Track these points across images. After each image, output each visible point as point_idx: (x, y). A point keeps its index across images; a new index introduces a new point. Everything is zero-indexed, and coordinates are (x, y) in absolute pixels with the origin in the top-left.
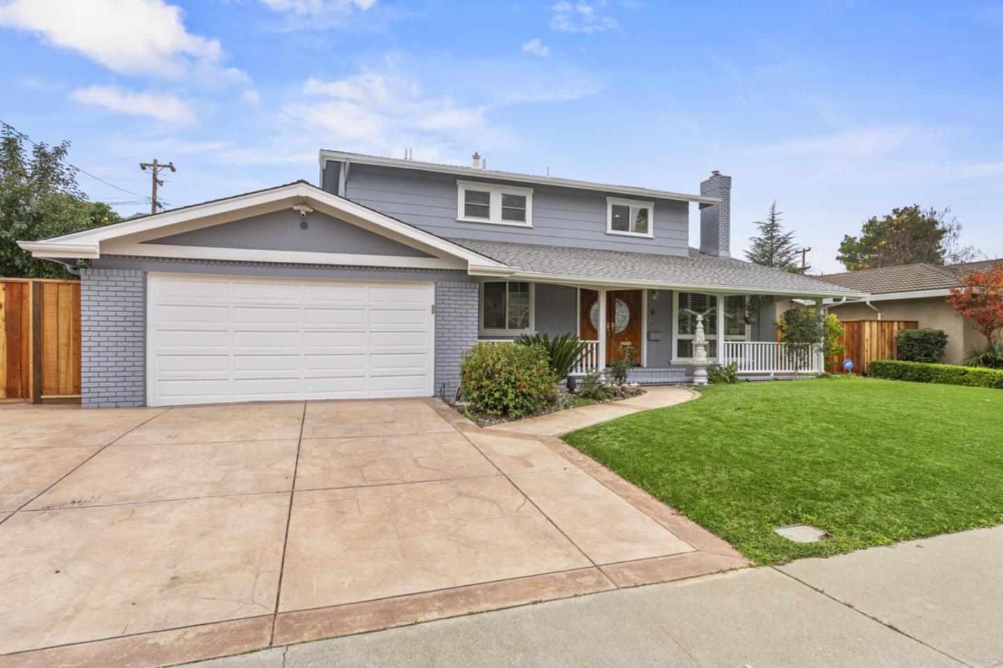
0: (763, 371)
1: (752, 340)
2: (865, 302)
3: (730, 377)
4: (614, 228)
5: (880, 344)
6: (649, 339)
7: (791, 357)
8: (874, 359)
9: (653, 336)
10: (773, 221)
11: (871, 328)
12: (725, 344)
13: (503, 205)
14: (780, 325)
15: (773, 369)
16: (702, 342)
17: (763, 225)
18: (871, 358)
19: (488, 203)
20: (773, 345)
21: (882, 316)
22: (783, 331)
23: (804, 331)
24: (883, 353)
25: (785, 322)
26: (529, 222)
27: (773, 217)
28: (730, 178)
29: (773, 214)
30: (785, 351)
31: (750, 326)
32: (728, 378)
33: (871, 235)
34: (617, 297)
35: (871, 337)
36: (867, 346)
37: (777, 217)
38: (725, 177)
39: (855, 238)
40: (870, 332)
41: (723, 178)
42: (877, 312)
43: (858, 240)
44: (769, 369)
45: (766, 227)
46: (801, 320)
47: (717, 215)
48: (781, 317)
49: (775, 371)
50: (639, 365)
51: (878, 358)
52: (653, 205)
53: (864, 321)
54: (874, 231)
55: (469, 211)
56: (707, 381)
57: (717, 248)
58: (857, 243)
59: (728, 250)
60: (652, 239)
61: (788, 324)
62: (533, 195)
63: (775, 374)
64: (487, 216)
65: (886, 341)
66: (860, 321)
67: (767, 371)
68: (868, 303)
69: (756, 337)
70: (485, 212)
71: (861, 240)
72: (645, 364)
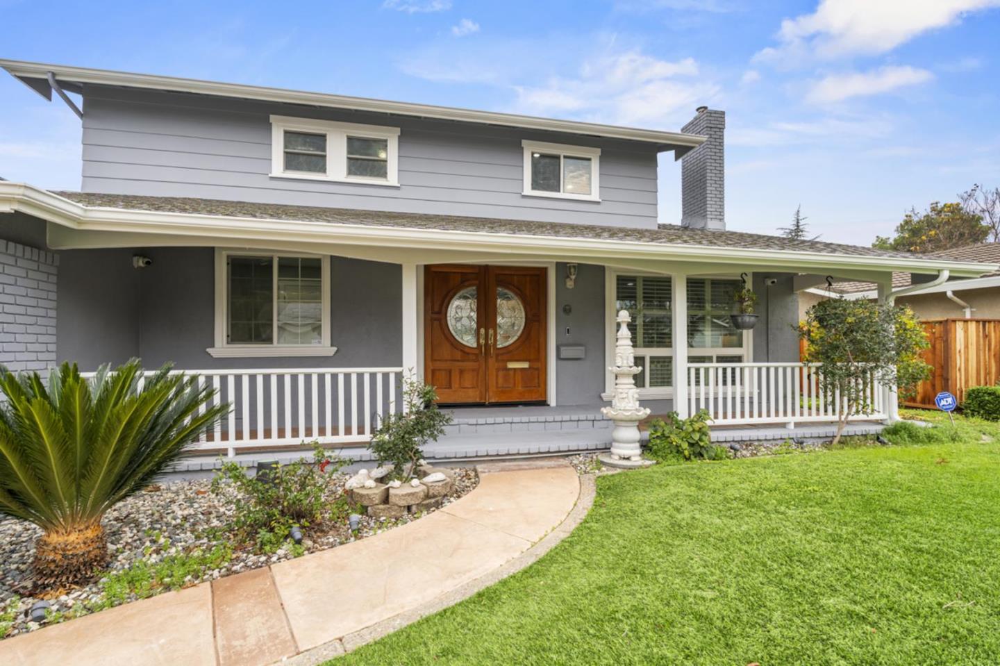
0: (773, 419)
1: (755, 361)
2: (944, 294)
3: (691, 445)
4: (534, 188)
5: (982, 358)
6: (559, 357)
7: (829, 393)
8: (973, 385)
9: (566, 353)
10: (798, 226)
11: (966, 332)
12: (689, 369)
13: (349, 152)
14: (805, 329)
15: (793, 414)
16: (626, 370)
17: (787, 231)
18: (967, 382)
19: (324, 149)
20: (793, 369)
21: (972, 312)
22: (812, 342)
23: (860, 342)
24: (988, 373)
25: (815, 323)
26: (393, 178)
27: (798, 222)
28: (723, 113)
29: (798, 220)
30: (817, 384)
31: (751, 331)
32: (685, 445)
33: (907, 236)
34: (499, 285)
35: (966, 347)
36: (959, 361)
37: (801, 223)
38: (716, 112)
39: (889, 238)
40: (965, 338)
41: (712, 113)
42: (964, 308)
43: (891, 241)
44: (785, 413)
45: (790, 233)
46: (850, 320)
47: (704, 169)
48: (807, 313)
49: (798, 418)
50: (543, 403)
51: (978, 382)
52: (600, 154)
53: (954, 321)
54: (910, 231)
55: (292, 161)
56: (638, 451)
57: (705, 216)
58: (891, 244)
59: (721, 220)
60: (598, 203)
61: (825, 327)
62: (399, 137)
63: (797, 425)
64: (323, 169)
65: (993, 353)
66: (947, 321)
67: (781, 419)
68: (949, 294)
69: (763, 352)
70: (318, 163)
71: (895, 240)
72: (552, 400)
